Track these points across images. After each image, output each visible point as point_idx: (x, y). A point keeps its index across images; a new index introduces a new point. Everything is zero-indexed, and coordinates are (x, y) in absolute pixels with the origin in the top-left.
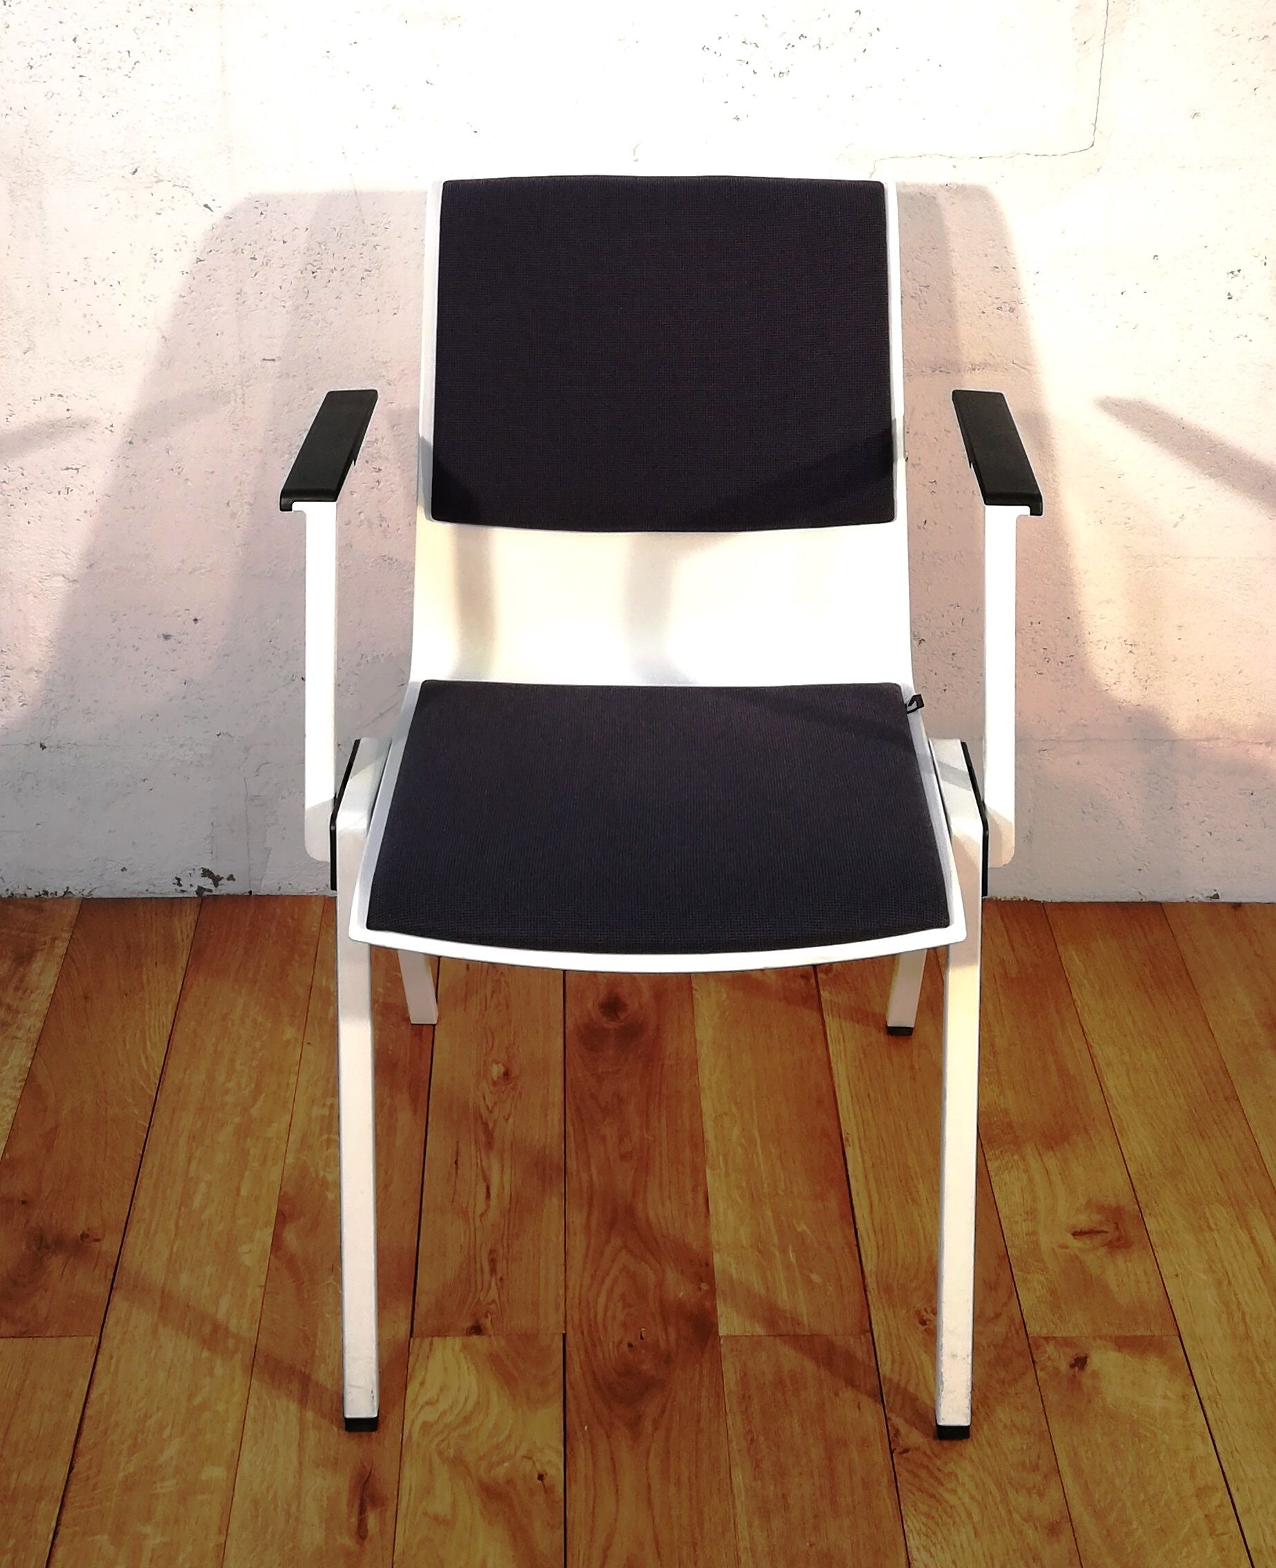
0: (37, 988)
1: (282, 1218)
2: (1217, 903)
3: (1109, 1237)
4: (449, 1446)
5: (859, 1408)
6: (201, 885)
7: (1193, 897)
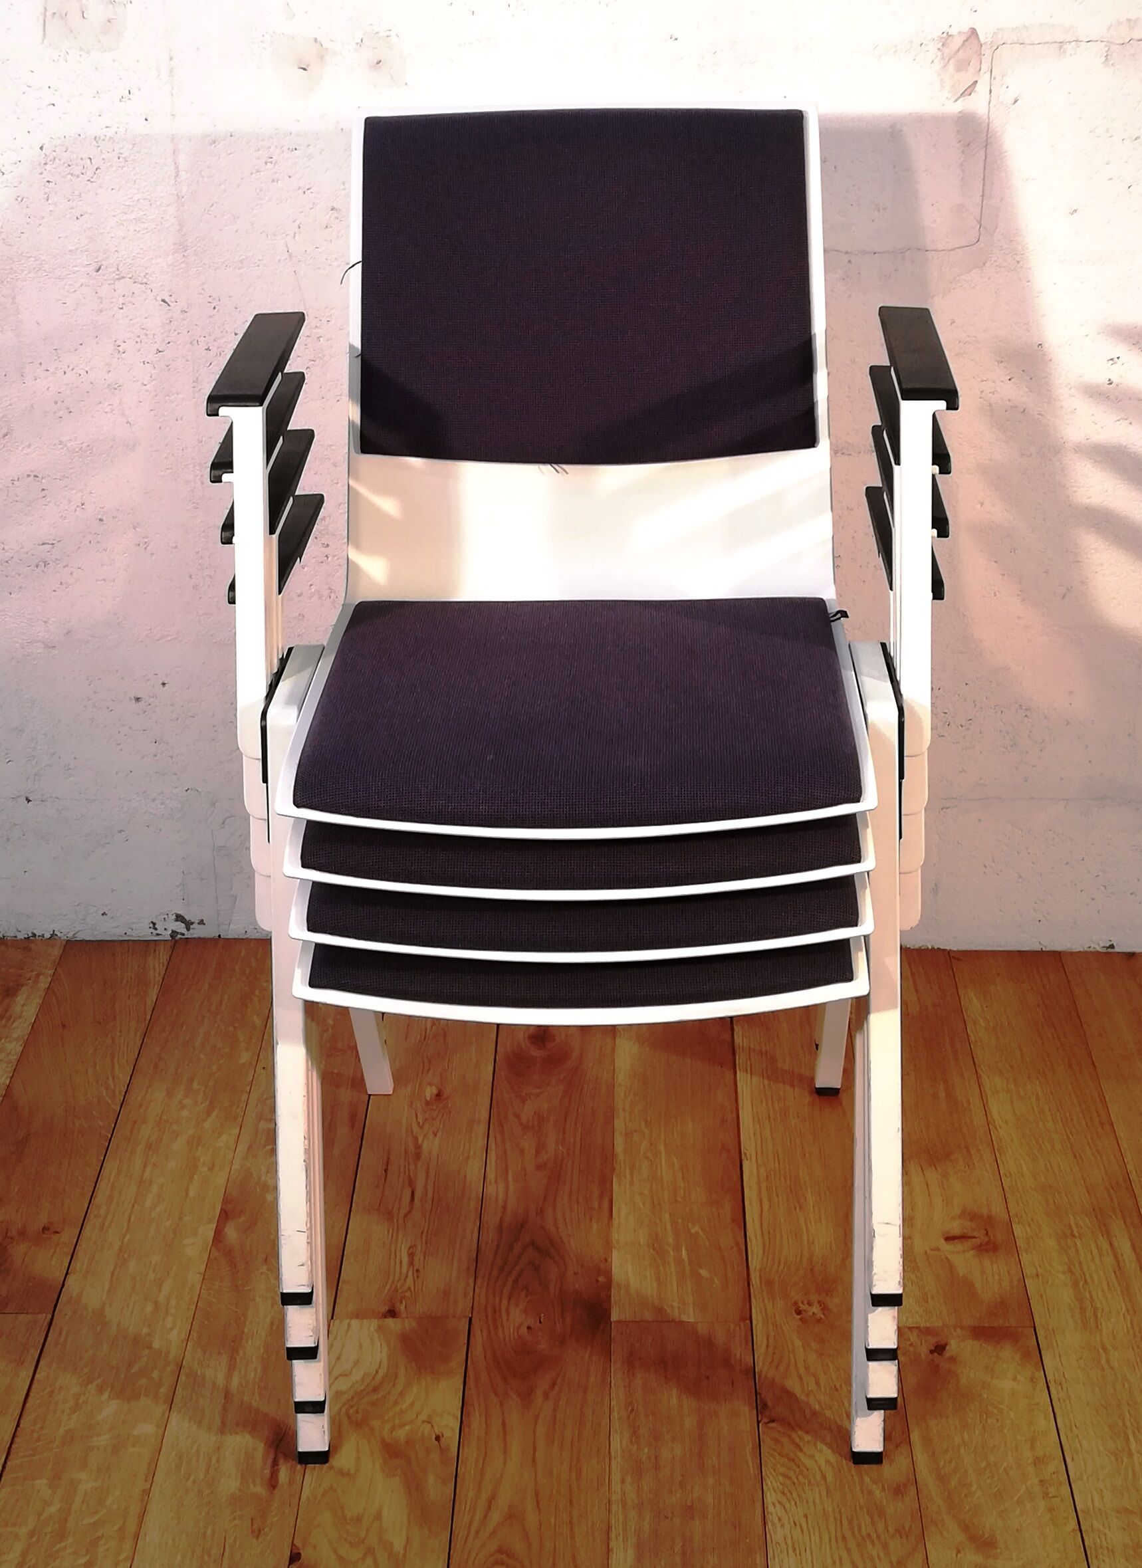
0: (20, 1017)
1: (225, 1216)
2: (1111, 952)
3: (978, 1241)
4: (357, 1411)
5: (732, 1383)
6: (175, 929)
7: (1090, 947)
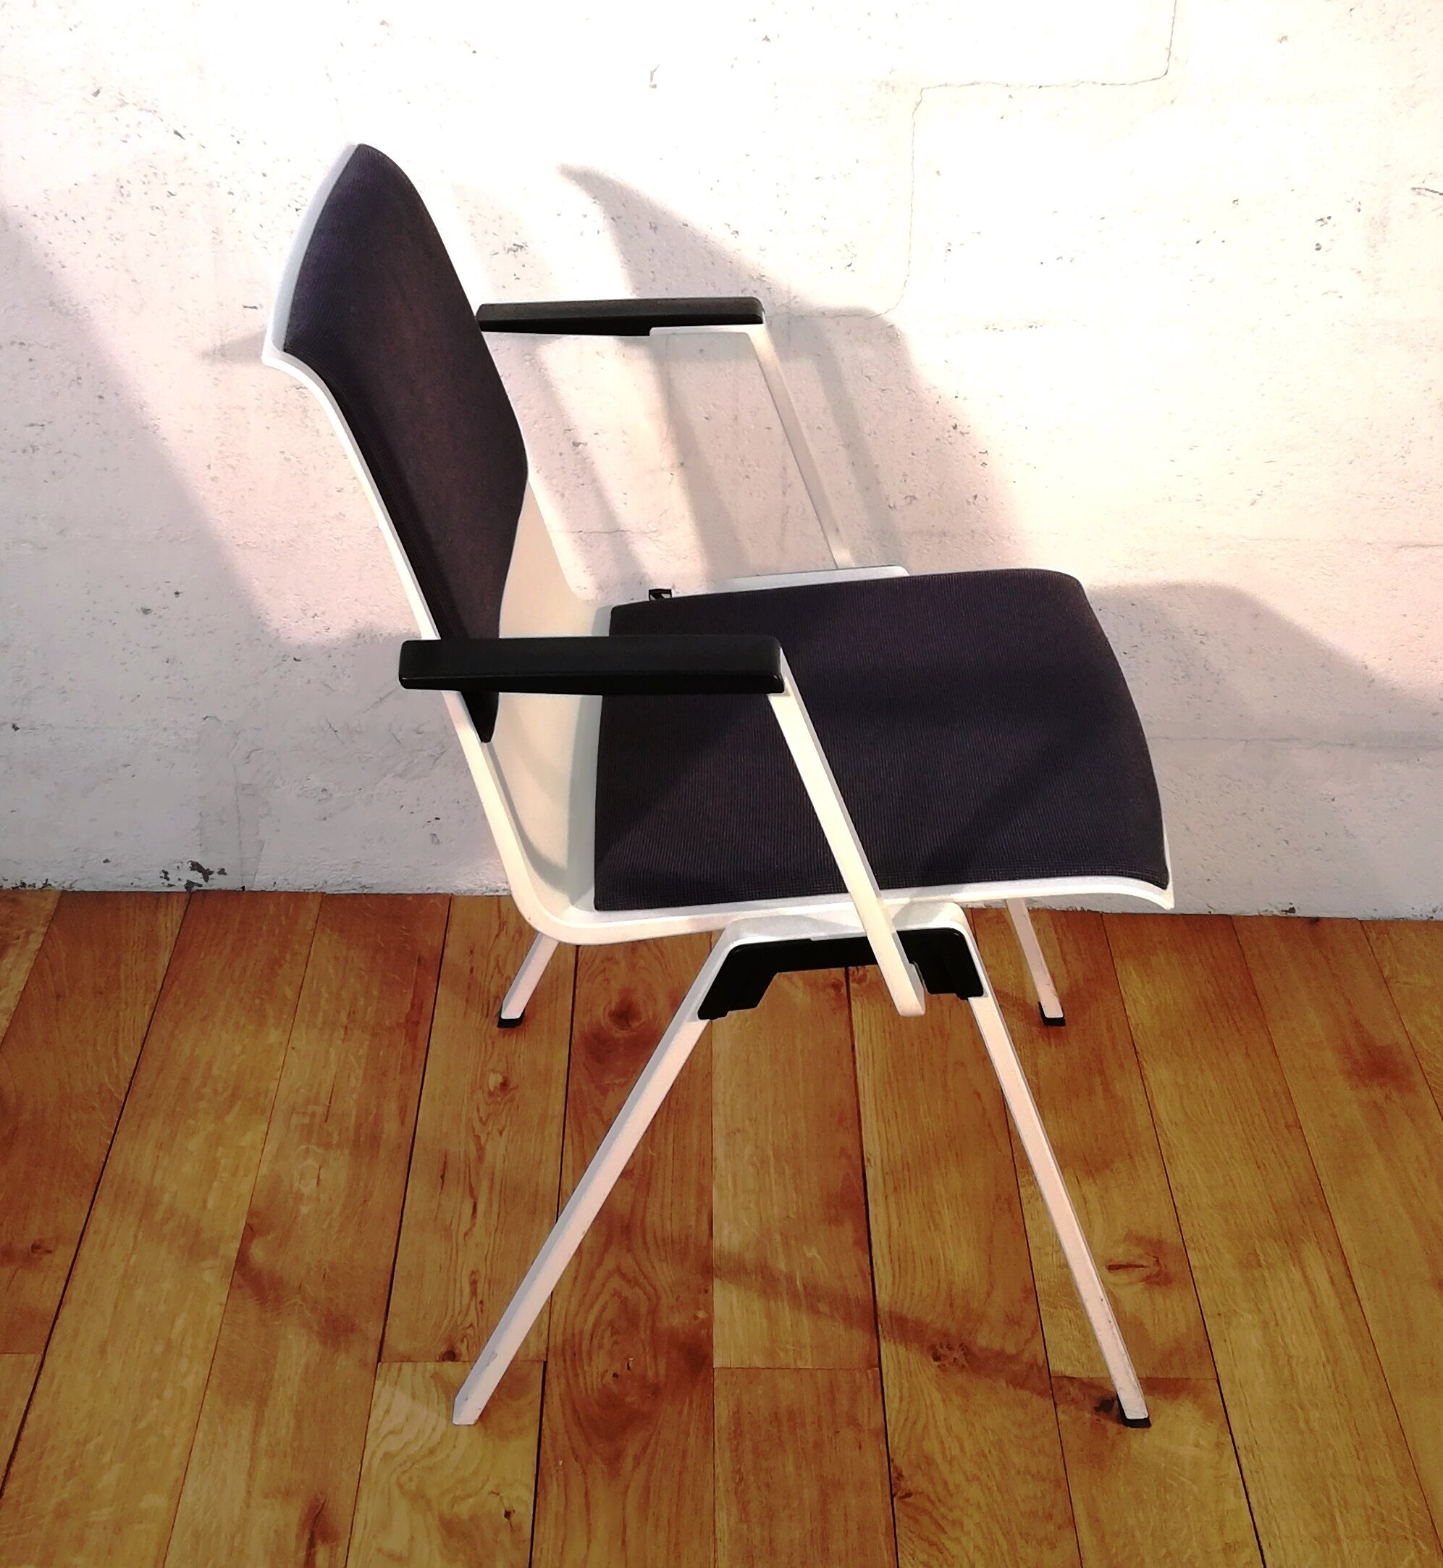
1: (250, 1233)
2: (1291, 917)
3: (1146, 1272)
4: (411, 1479)
5: (860, 1447)
6: (190, 879)
7: (1266, 911)
